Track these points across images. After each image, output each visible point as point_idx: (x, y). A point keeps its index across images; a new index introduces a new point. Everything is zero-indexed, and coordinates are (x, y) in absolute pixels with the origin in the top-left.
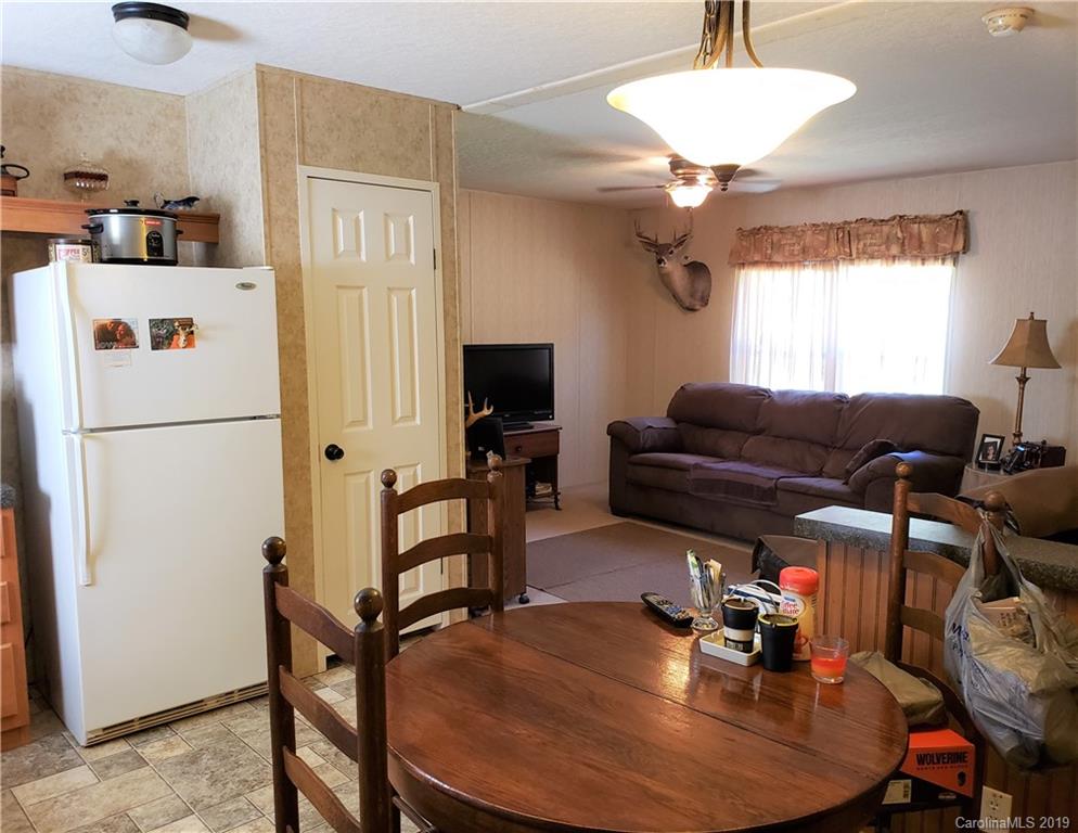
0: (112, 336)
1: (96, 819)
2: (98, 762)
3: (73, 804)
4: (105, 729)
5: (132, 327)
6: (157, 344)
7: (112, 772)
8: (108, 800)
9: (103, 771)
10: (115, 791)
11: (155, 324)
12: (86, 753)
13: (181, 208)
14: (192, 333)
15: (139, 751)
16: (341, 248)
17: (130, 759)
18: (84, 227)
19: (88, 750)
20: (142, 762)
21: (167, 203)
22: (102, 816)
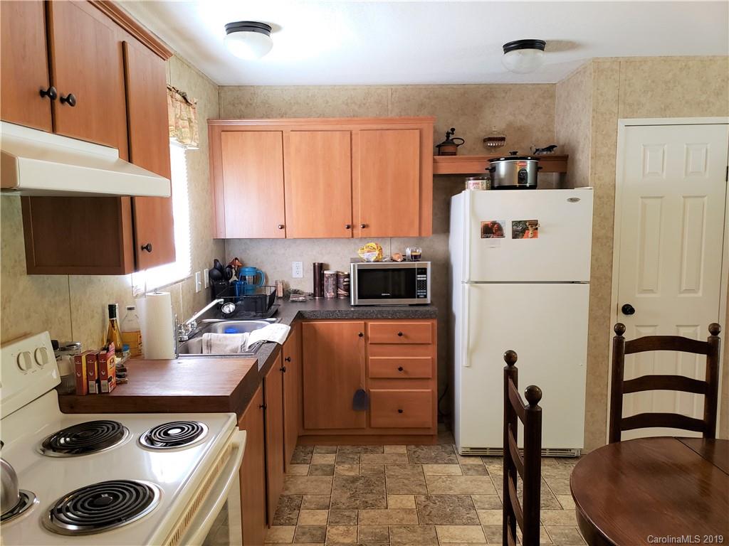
0: (491, 230)
1: (455, 493)
2: (465, 465)
3: (448, 482)
4: (471, 449)
5: (502, 225)
6: (515, 236)
7: (470, 472)
8: (463, 486)
9: (466, 470)
10: (469, 482)
11: (516, 223)
12: (460, 458)
13: (545, 153)
14: (537, 229)
15: (487, 466)
16: (647, 171)
17: (480, 469)
18: (486, 169)
19: (462, 458)
20: (486, 472)
21: (537, 150)
22: (459, 493)
